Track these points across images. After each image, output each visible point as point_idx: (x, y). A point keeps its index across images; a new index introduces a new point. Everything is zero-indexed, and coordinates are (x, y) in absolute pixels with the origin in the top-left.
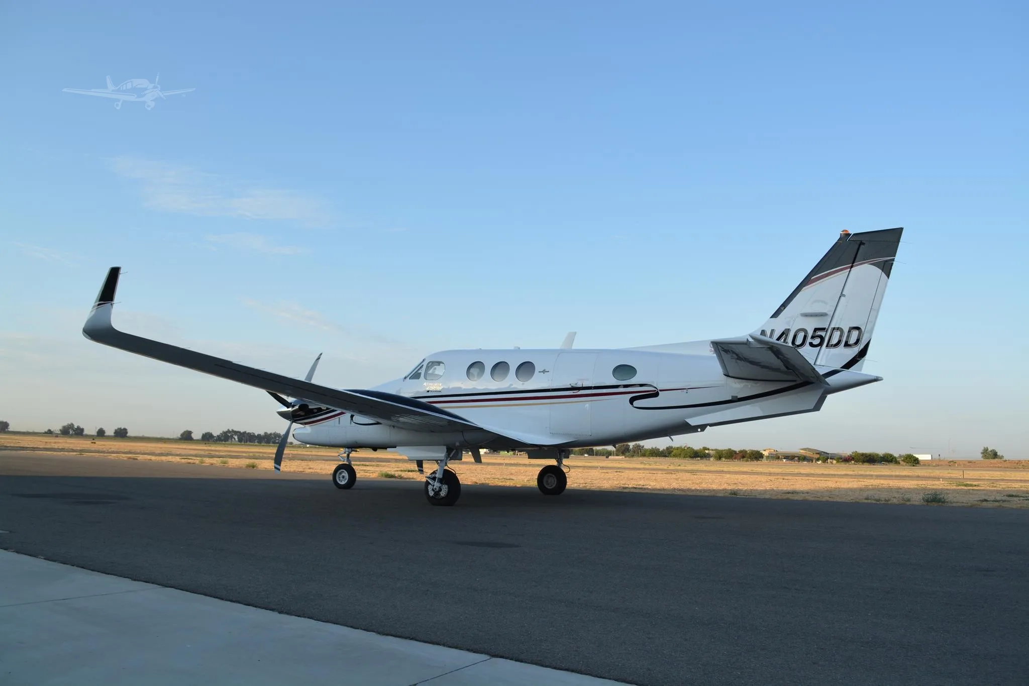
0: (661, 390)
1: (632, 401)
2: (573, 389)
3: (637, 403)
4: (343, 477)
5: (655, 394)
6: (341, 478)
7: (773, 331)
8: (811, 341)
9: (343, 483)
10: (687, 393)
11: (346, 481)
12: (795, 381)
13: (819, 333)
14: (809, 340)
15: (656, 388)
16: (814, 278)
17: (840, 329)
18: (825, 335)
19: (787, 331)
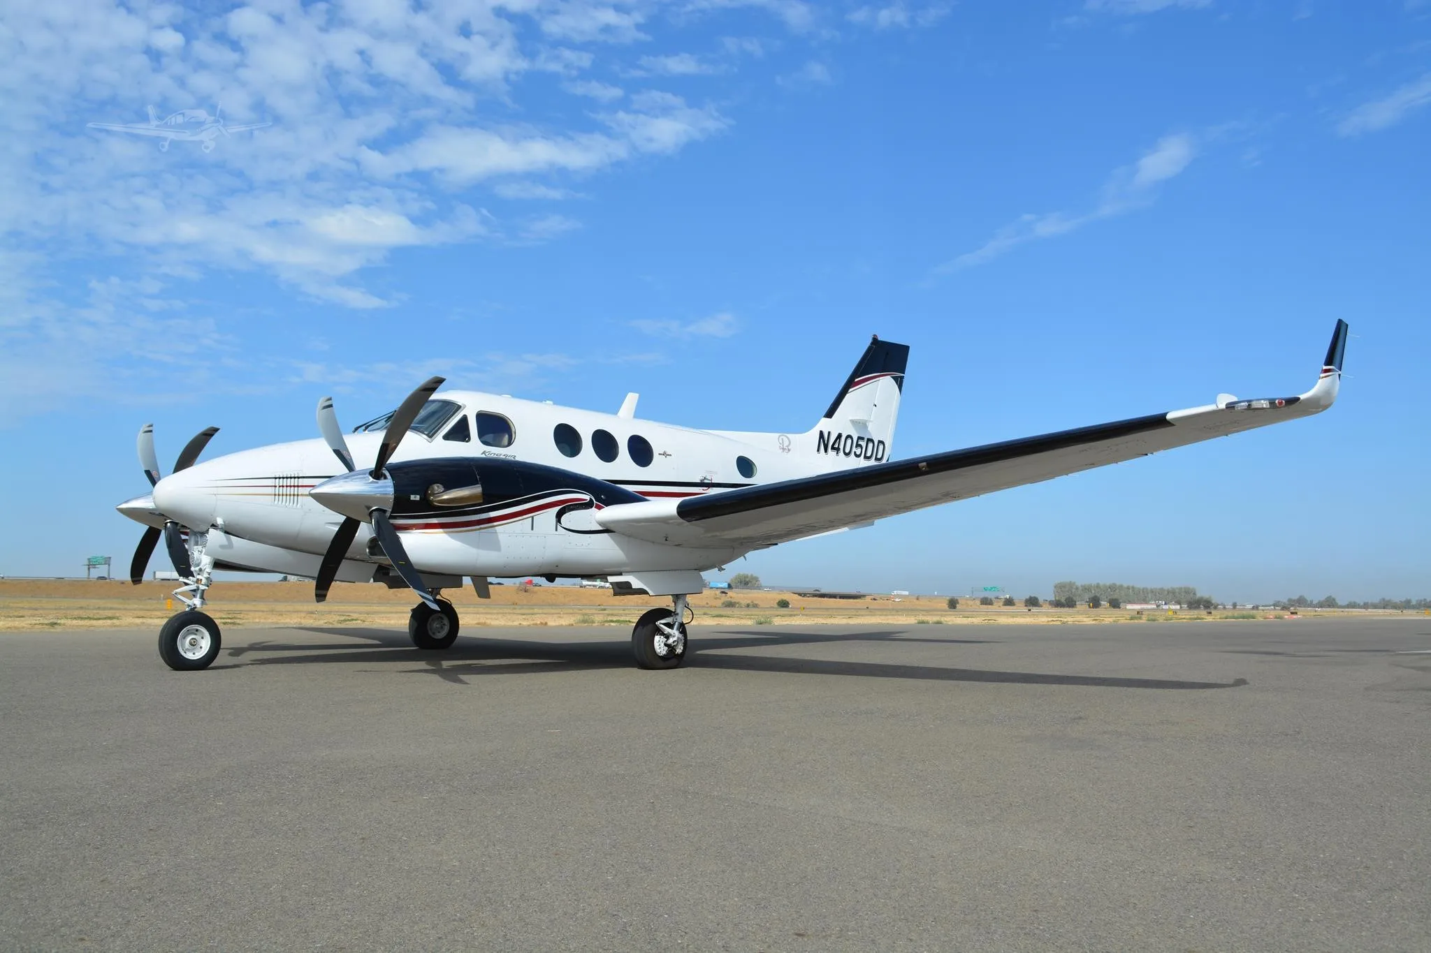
2: (702, 484)
7: (829, 433)
8: (855, 452)
13: (860, 442)
14: (854, 450)
16: (856, 380)
17: (872, 441)
18: (863, 444)
19: (839, 436)
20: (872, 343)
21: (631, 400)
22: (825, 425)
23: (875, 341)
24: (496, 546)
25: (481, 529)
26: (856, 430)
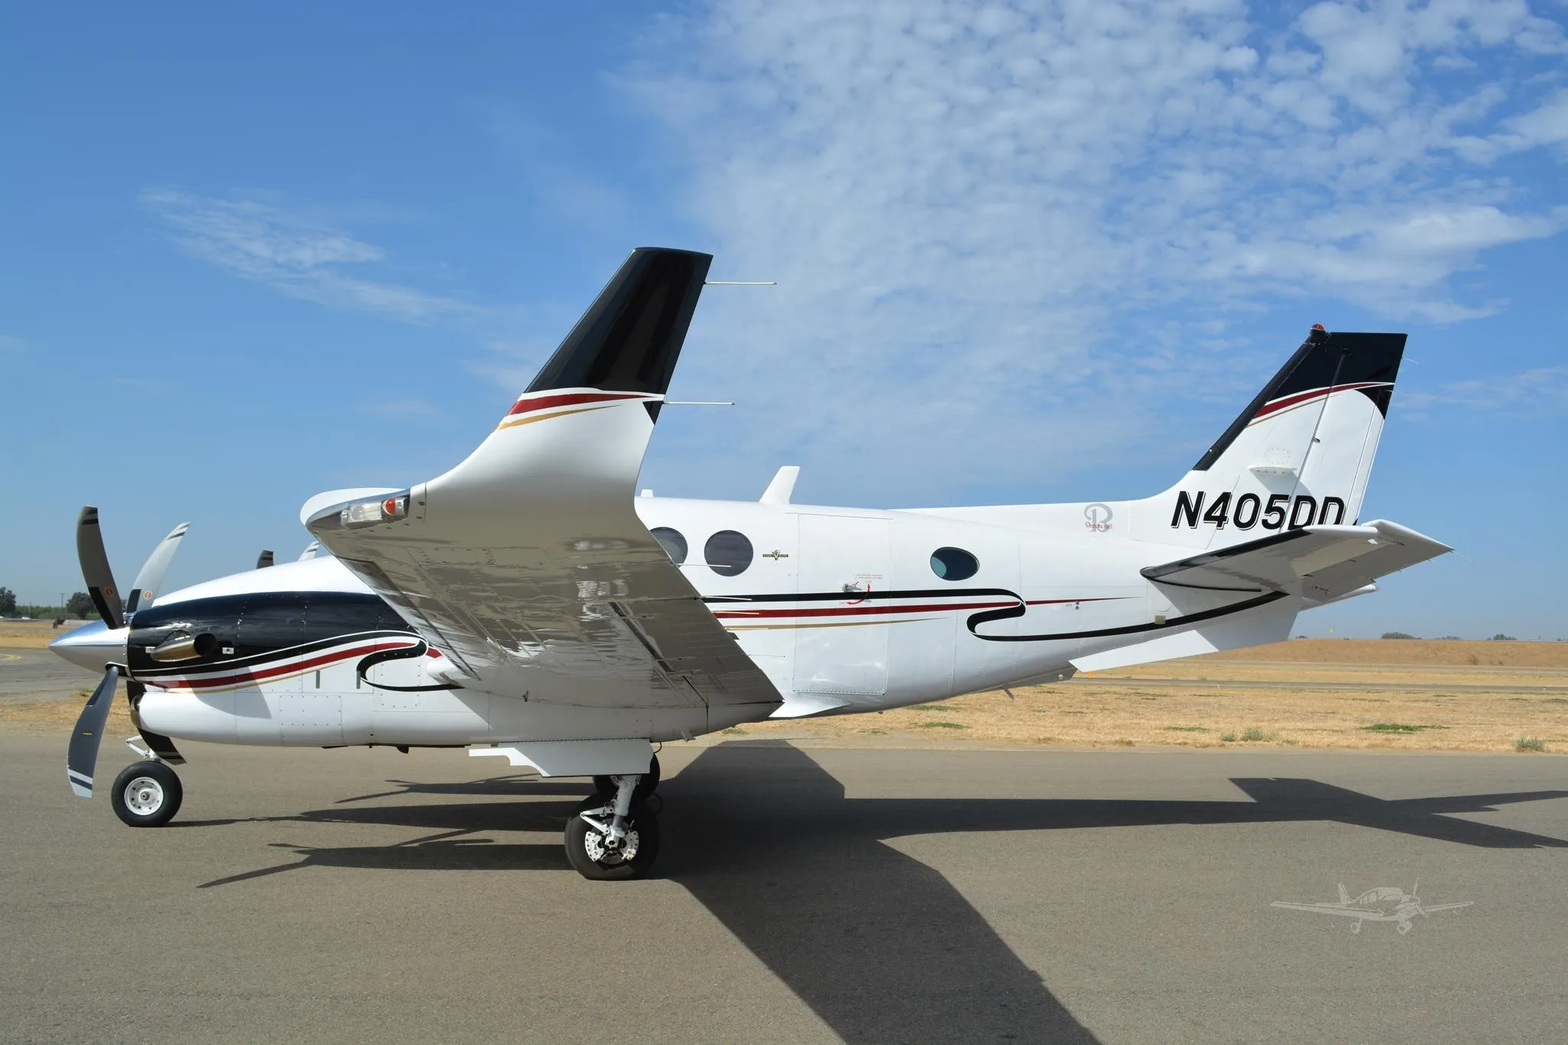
0: (1029, 603)
1: (972, 623)
2: (847, 595)
3: (982, 628)
4: (147, 797)
5: (1018, 611)
6: (140, 800)
7: (1201, 495)
8: (1265, 518)
9: (145, 811)
10: (1077, 608)
11: (154, 810)
12: (1260, 591)
13: (1278, 504)
14: (1262, 515)
15: (1019, 597)
16: (1268, 404)
17: (1311, 500)
18: (1288, 507)
19: (1225, 498)
20: (1311, 340)
21: (786, 476)
22: (1192, 482)
23: (1318, 334)
24: (263, 711)
25: (237, 687)
26: (1266, 485)
